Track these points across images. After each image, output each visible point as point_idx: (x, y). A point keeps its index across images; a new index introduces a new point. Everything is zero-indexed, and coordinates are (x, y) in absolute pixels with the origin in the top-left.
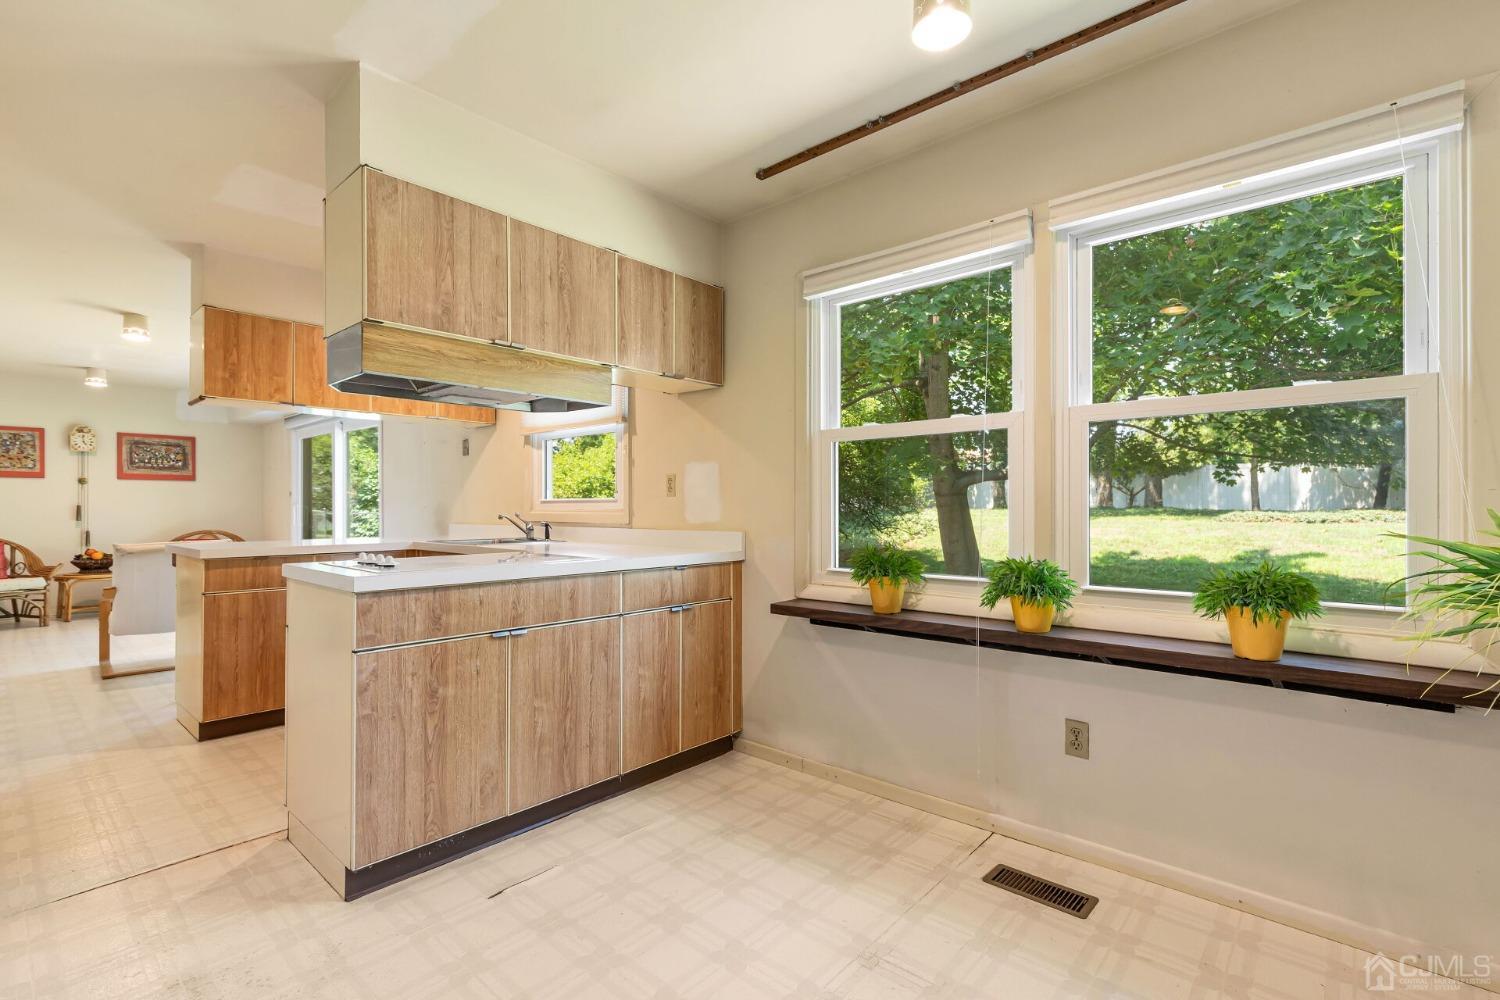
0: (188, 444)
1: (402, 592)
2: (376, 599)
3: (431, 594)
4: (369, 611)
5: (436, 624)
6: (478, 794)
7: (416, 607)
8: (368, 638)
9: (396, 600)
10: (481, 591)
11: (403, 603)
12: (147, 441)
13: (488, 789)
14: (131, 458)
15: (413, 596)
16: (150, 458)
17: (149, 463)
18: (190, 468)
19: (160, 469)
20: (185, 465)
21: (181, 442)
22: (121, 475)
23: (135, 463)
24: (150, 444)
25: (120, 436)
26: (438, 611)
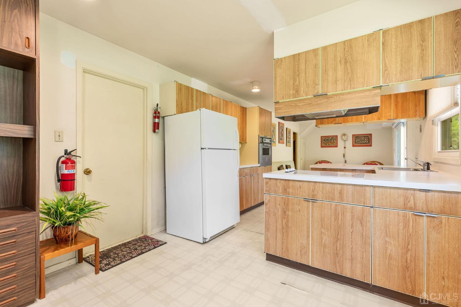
0: (370, 136)
1: (276, 179)
2: (269, 180)
3: (284, 181)
4: (268, 183)
5: (285, 191)
6: (299, 252)
7: (280, 185)
8: (268, 190)
9: (274, 181)
10: (301, 183)
11: (276, 183)
12: (359, 136)
13: (303, 252)
14: (355, 141)
15: (279, 181)
16: (360, 141)
17: (360, 142)
18: (370, 143)
19: (362, 143)
20: (369, 142)
21: (368, 135)
22: (353, 146)
23: (356, 142)
24: (359, 137)
25: (353, 135)
26: (286, 187)
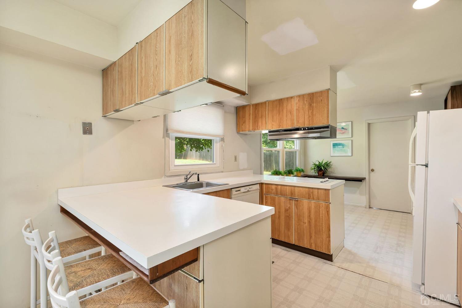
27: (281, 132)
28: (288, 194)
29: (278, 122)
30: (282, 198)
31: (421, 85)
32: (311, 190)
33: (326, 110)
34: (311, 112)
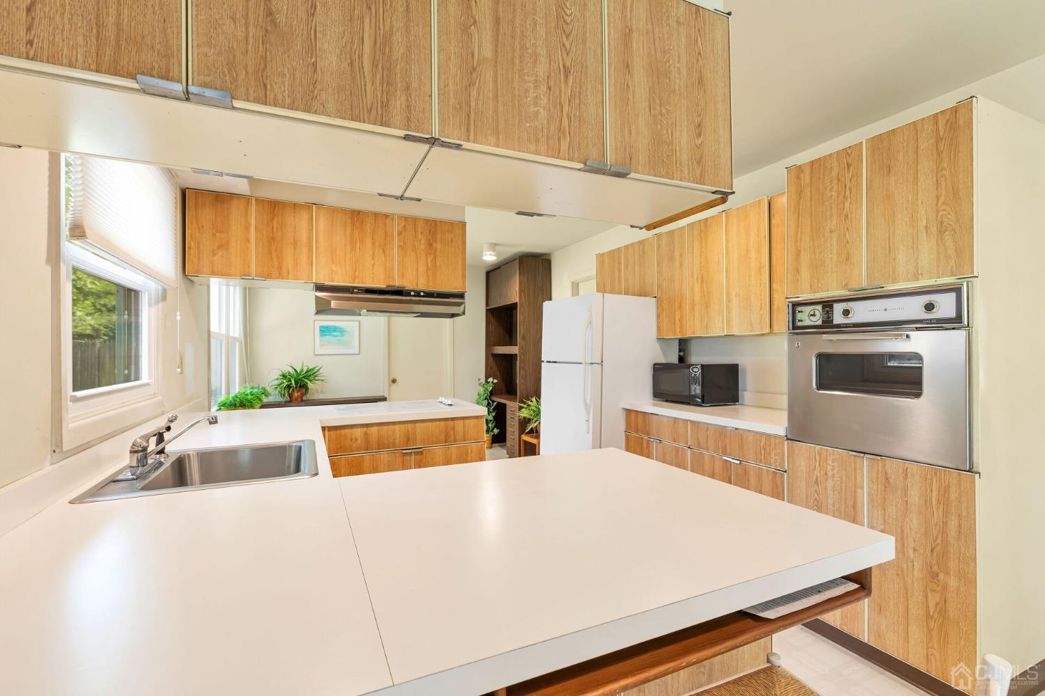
27: (357, 293)
28: (397, 441)
29: (348, 267)
30: (382, 455)
31: (496, 245)
32: (451, 423)
33: (460, 262)
34: (432, 260)
